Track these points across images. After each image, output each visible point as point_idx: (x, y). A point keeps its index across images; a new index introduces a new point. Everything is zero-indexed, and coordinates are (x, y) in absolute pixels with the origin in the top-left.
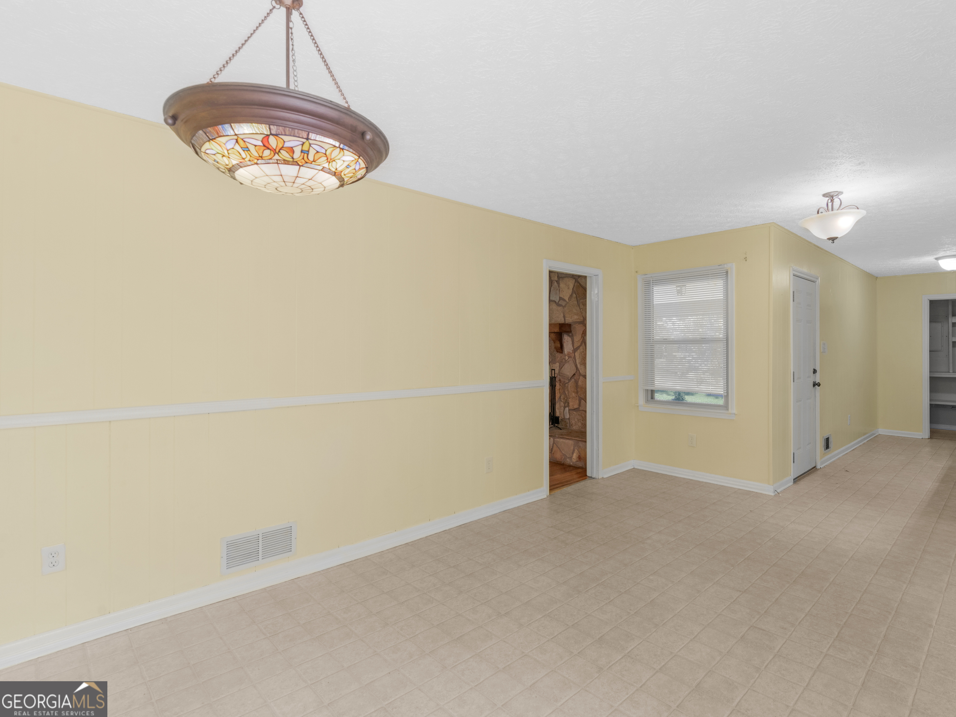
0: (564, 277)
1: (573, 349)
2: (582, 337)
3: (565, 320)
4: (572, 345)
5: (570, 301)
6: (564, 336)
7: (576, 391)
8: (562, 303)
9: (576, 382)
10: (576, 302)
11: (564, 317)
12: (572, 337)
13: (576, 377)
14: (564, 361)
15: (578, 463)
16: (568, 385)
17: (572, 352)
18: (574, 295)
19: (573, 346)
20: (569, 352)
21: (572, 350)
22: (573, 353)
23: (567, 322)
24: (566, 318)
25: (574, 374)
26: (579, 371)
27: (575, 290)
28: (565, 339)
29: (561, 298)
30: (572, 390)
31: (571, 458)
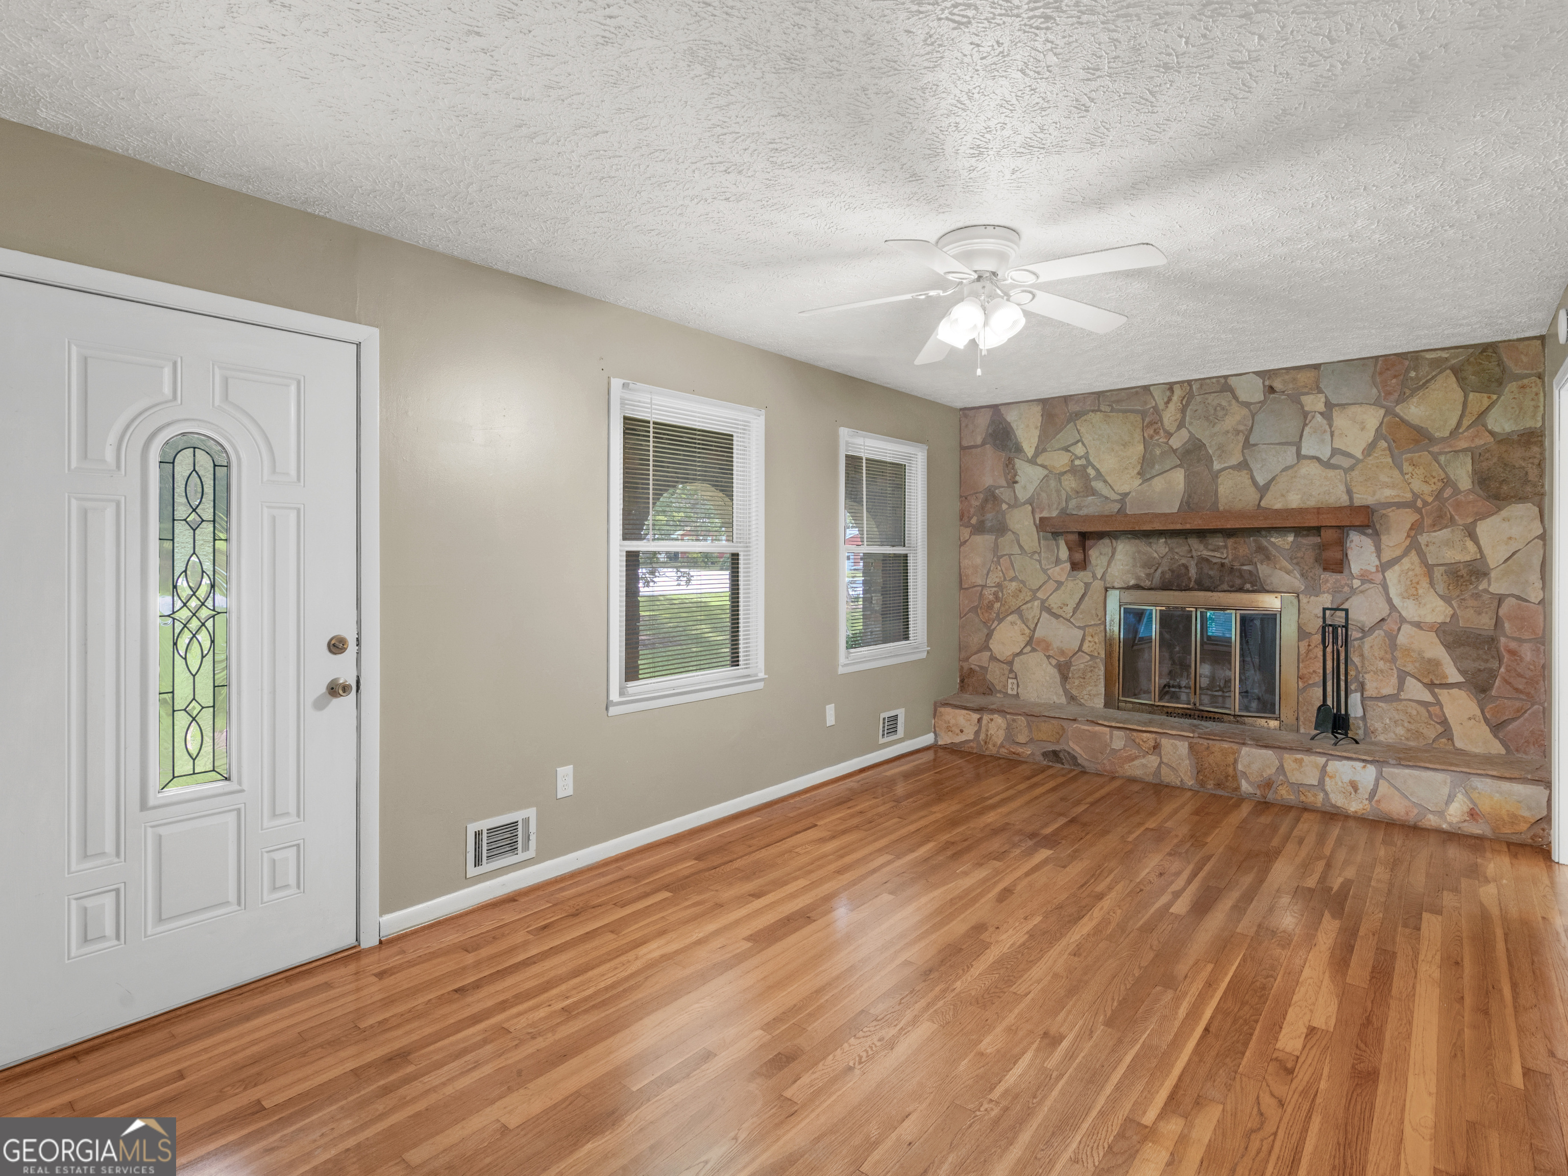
0: (1346, 404)
1: (1377, 563)
2: (1408, 536)
3: (1351, 499)
4: (1375, 555)
5: (1370, 456)
6: (1351, 536)
7: (1389, 656)
8: (1337, 460)
9: (1392, 638)
10: (1390, 460)
11: (1349, 492)
12: (1376, 536)
13: (1391, 625)
14: (1346, 589)
15: (1466, 824)
16: (1363, 643)
17: (1374, 570)
18: (1383, 444)
19: (1379, 557)
20: (1366, 571)
21: (1377, 566)
22: (1377, 571)
23: (1357, 503)
24: (1355, 495)
25: (1383, 620)
26: (1399, 612)
27: (1384, 431)
28: (1352, 541)
29: (1335, 452)
30: (1376, 654)
31: (1441, 814)
